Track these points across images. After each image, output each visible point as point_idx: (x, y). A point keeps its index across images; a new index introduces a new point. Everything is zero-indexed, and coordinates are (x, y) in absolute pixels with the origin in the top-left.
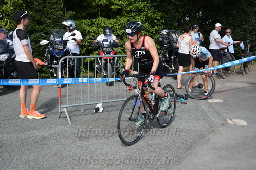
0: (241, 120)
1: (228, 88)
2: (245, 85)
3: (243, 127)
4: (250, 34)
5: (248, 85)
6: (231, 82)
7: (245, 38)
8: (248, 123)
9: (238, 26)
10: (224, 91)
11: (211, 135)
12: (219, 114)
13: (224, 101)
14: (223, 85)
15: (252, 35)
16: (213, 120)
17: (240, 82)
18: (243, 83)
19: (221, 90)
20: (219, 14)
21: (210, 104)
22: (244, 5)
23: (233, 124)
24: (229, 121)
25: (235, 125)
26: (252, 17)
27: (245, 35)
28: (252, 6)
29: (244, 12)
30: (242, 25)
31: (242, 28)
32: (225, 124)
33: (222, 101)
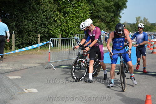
0: (33, 89)
1: (25, 68)
2: (37, 65)
3: (35, 93)
4: (40, 27)
5: (39, 65)
6: (27, 63)
7: (36, 29)
8: (38, 90)
9: (31, 20)
10: (22, 70)
11: (11, 101)
12: (17, 86)
13: (22, 77)
14: (20, 66)
15: (42, 27)
16: (13, 90)
17: (33, 63)
18: (36, 63)
19: (19, 69)
20: (15, 10)
21: (11, 80)
22: (34, 4)
23: (28, 92)
24: (25, 91)
25: (29, 92)
26: (40, 14)
27: (36, 27)
28: (39, 6)
29: (34, 9)
30: (34, 19)
31: (34, 22)
32: (22, 92)
33: (20, 77)
